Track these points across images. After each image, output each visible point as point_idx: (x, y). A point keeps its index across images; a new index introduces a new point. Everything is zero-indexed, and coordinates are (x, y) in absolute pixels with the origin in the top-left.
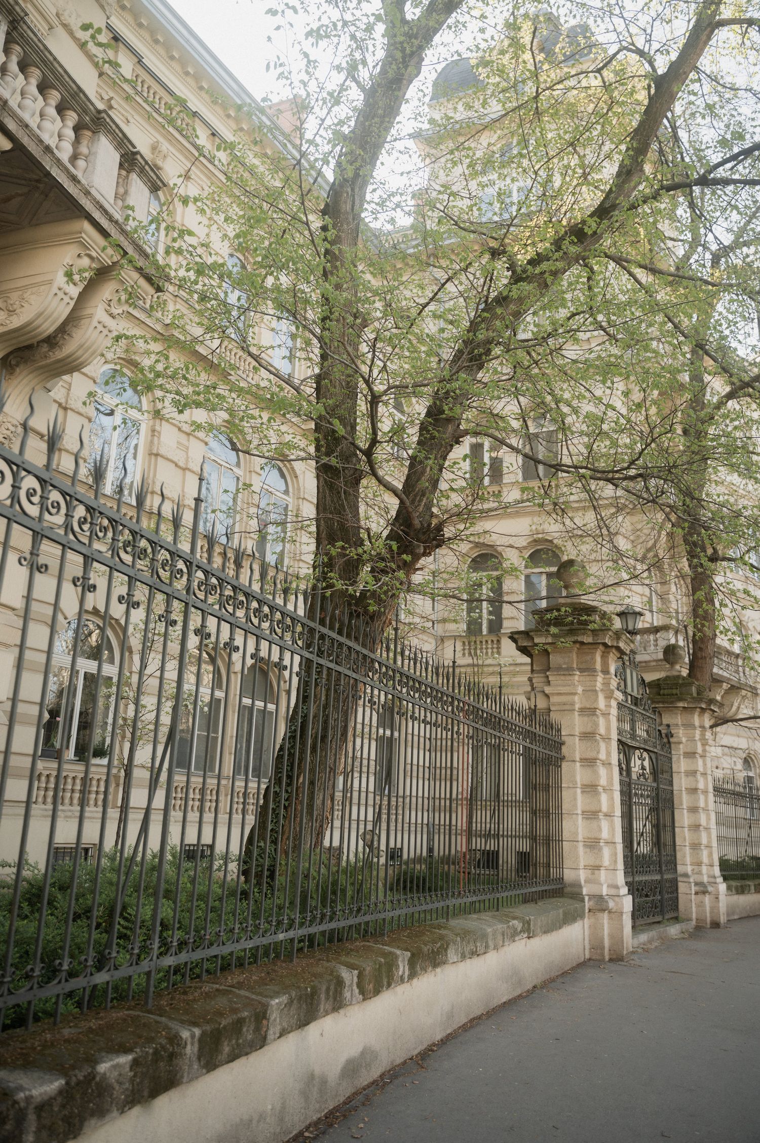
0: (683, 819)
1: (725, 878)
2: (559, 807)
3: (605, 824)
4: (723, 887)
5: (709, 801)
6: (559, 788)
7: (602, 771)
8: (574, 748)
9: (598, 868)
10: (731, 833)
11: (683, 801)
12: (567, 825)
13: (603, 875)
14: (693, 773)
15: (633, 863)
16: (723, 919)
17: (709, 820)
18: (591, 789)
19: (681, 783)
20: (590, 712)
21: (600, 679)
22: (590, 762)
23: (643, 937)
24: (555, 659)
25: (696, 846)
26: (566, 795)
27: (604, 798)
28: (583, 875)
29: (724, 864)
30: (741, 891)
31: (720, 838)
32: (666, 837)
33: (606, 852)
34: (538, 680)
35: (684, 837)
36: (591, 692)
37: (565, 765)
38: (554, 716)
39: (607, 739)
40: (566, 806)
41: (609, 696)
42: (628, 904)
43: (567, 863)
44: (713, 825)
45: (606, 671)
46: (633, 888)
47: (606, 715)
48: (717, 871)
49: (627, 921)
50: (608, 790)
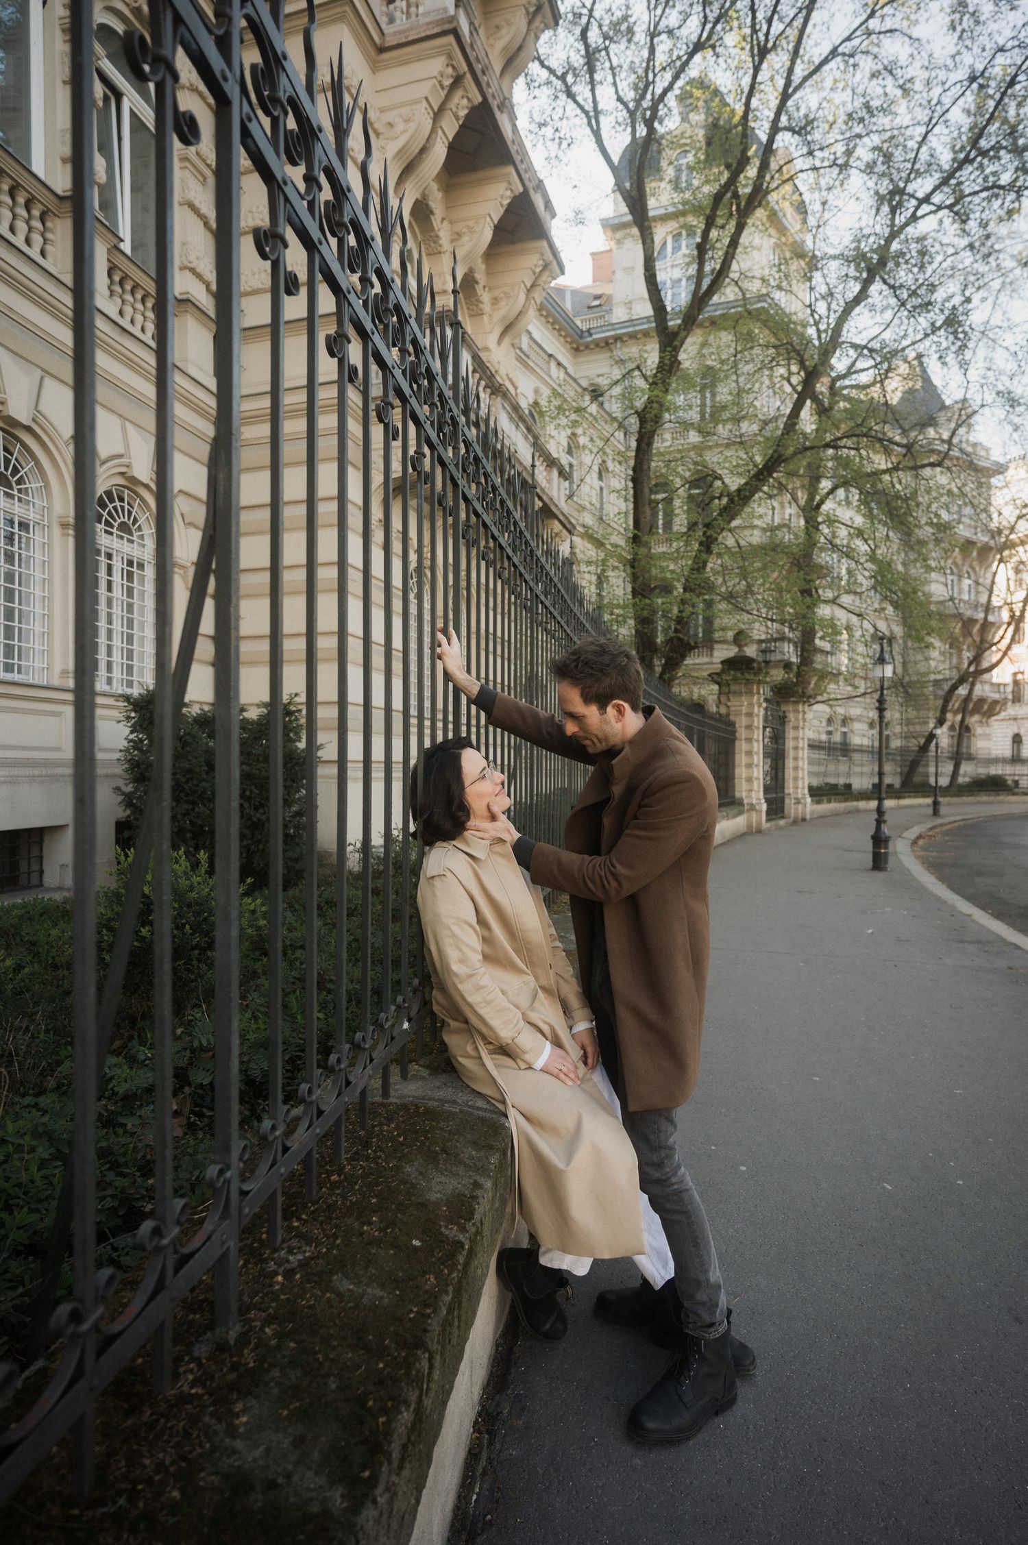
0: (790, 764)
1: (811, 796)
2: (734, 762)
3: (755, 770)
4: (809, 800)
5: (805, 753)
6: (734, 754)
7: (755, 744)
8: (742, 733)
9: (751, 791)
10: (815, 769)
11: (791, 754)
12: (737, 771)
13: (753, 794)
14: (796, 738)
15: (767, 789)
16: (808, 817)
17: (804, 765)
18: (749, 753)
19: (789, 744)
20: (750, 715)
21: (756, 697)
22: (749, 740)
23: (769, 825)
24: (733, 687)
25: (796, 779)
26: (737, 757)
27: (755, 758)
28: (744, 794)
29: (811, 788)
30: (819, 802)
31: (809, 773)
32: (780, 774)
33: (755, 784)
34: (723, 699)
35: (789, 774)
36: (751, 705)
37: (737, 743)
38: (732, 718)
39: (758, 728)
40: (737, 762)
41: (760, 706)
42: (764, 807)
43: (737, 789)
44: (806, 767)
45: (758, 693)
46: (767, 800)
47: (758, 715)
48: (806, 791)
49: (764, 814)
50: (757, 753)
